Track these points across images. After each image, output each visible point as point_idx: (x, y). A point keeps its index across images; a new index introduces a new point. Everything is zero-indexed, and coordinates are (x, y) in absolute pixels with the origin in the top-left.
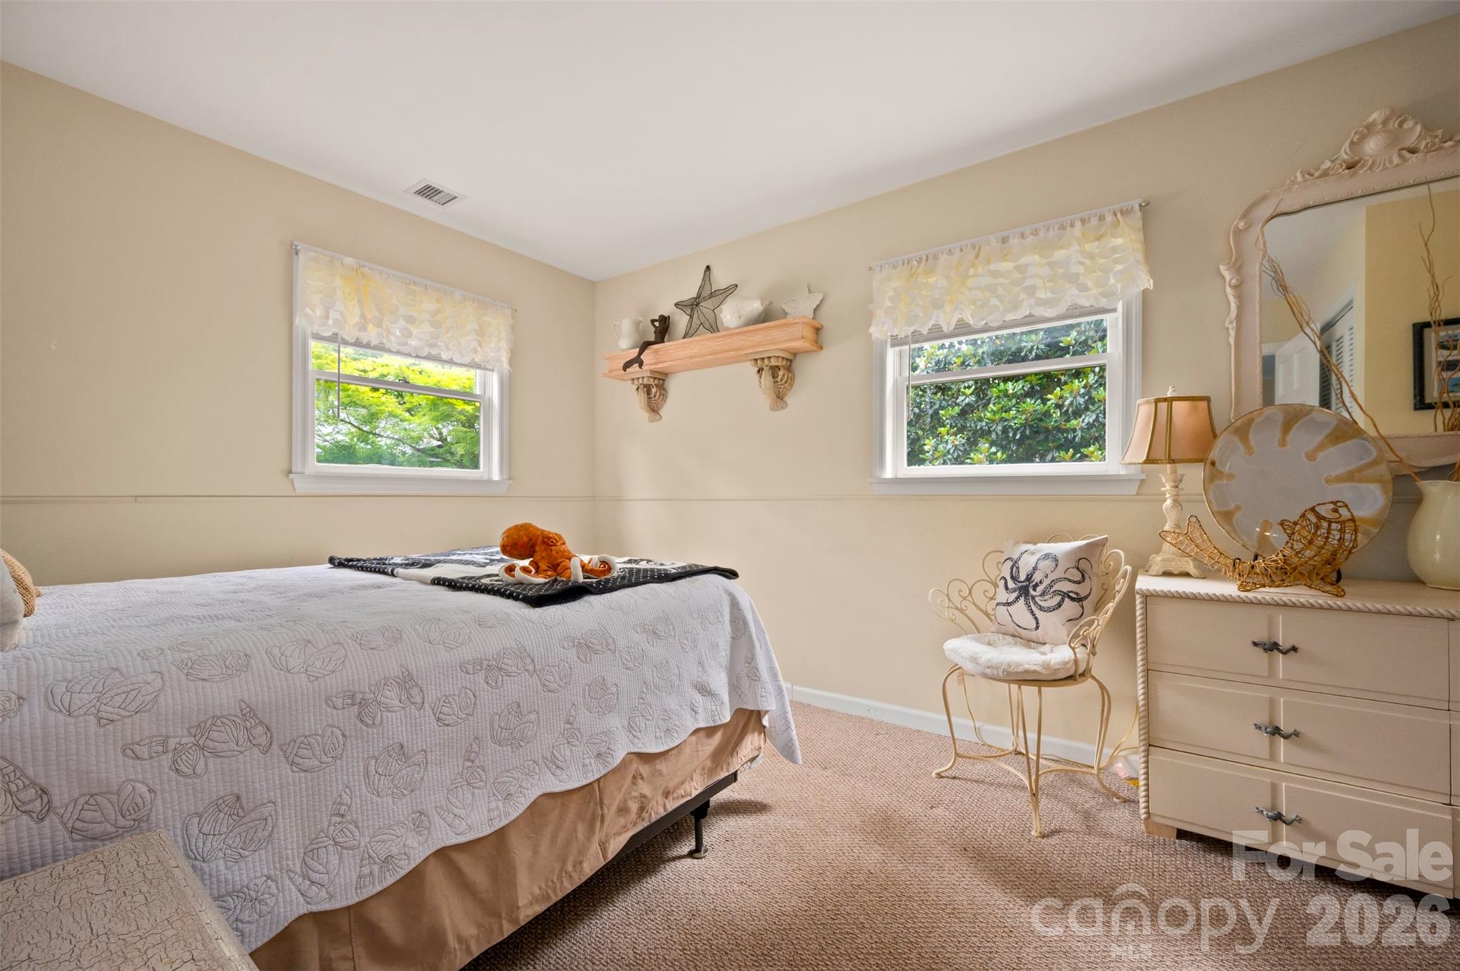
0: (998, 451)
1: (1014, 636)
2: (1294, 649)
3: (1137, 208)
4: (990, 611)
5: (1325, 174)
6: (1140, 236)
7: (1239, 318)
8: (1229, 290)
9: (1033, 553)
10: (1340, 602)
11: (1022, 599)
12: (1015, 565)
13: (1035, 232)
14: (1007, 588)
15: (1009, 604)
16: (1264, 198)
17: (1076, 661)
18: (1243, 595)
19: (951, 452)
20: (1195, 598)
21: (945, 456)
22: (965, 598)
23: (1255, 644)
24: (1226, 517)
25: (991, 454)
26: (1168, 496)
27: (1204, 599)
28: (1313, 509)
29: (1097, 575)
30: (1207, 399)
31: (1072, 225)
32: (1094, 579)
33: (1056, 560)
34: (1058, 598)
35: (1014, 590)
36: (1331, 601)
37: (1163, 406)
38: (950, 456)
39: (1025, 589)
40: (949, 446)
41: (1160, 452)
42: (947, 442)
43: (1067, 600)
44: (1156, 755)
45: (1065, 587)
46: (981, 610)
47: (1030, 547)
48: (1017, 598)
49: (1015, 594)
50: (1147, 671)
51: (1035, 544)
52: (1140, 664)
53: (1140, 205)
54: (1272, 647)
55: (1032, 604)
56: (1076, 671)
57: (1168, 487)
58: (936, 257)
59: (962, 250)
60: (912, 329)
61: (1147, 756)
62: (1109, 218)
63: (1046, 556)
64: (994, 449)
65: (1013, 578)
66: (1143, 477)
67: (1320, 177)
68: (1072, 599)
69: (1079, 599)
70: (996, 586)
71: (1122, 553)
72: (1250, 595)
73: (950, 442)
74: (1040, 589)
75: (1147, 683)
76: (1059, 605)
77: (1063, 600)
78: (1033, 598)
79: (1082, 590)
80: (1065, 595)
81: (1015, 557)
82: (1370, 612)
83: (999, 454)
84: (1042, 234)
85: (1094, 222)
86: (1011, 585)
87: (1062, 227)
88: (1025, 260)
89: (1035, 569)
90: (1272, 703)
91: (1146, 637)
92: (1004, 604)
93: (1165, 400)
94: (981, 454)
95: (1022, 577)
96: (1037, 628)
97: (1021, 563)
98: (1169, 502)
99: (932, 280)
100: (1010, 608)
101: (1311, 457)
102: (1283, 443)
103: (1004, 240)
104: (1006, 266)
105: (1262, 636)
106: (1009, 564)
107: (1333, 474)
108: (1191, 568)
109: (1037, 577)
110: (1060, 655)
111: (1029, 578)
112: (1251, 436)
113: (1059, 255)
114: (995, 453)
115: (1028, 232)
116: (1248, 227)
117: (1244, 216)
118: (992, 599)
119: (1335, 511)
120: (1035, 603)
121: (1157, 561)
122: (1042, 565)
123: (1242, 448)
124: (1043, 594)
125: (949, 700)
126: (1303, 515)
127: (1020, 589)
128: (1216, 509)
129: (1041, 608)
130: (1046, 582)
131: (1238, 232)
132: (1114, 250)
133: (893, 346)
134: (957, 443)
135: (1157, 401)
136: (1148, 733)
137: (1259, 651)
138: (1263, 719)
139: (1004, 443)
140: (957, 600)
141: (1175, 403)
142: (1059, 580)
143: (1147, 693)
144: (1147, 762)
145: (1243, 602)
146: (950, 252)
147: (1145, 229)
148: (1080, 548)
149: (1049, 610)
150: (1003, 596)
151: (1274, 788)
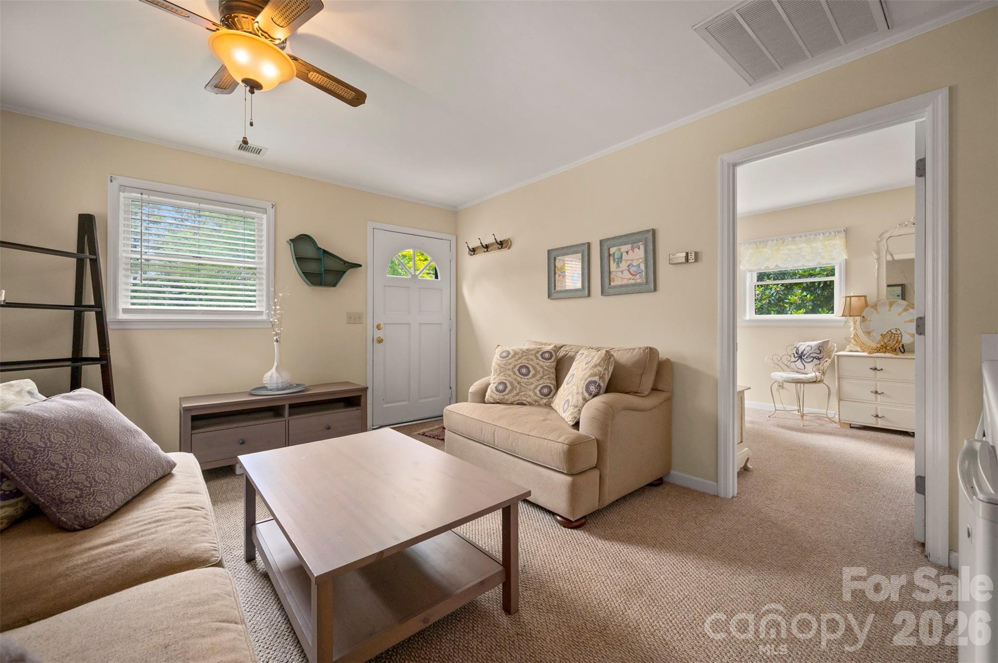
0: (808, 294)
1: (797, 372)
2: (882, 369)
3: (843, 230)
4: (788, 365)
5: (906, 226)
6: (844, 240)
7: (878, 269)
8: (875, 260)
9: (804, 345)
10: (896, 356)
11: (800, 360)
12: (797, 349)
13: (806, 236)
14: (794, 357)
15: (795, 362)
16: (886, 231)
17: (816, 376)
18: (869, 355)
19: (774, 295)
20: (858, 356)
21: (770, 297)
22: (779, 361)
23: (871, 369)
24: (868, 333)
25: (803, 296)
26: (852, 326)
27: (860, 357)
28: (890, 331)
29: (826, 351)
30: (865, 297)
31: (819, 234)
32: (824, 352)
33: (811, 347)
34: (812, 359)
35: (797, 357)
36: (894, 356)
37: (848, 299)
38: (773, 298)
39: (801, 356)
40: (773, 291)
41: (847, 313)
42: (771, 289)
43: (815, 359)
44: (842, 402)
45: (814, 355)
46: (784, 364)
47: (803, 343)
48: (798, 360)
49: (798, 358)
50: (839, 378)
51: (805, 342)
52: (836, 376)
53: (844, 230)
54: (876, 369)
55: (803, 362)
56: (816, 380)
57: (852, 324)
58: (767, 242)
59: (777, 241)
60: (757, 268)
61: (839, 403)
62: (833, 234)
63: (808, 346)
64: (805, 294)
65: (797, 353)
66: (846, 320)
67: (905, 226)
68: (816, 359)
69: (819, 359)
70: (791, 357)
71: (835, 345)
72: (871, 355)
73: (773, 289)
74: (806, 356)
75: (839, 381)
76: (812, 361)
77: (813, 359)
78: (803, 359)
79: (820, 356)
80: (814, 358)
81: (798, 347)
82: (902, 358)
83: (808, 296)
84: (808, 237)
85: (827, 234)
86: (796, 355)
87: (816, 235)
88: (801, 246)
89: (804, 350)
90: (876, 385)
91: (838, 368)
92: (793, 362)
93: (849, 297)
94: (796, 296)
95: (800, 353)
96: (805, 368)
97: (799, 349)
98: (852, 328)
99: (765, 250)
100: (795, 363)
101: (899, 314)
102: (890, 310)
103: (794, 238)
104: (794, 247)
105: (873, 366)
106: (796, 349)
107: (907, 320)
108: (859, 349)
109: (805, 353)
110: (811, 375)
111: (802, 353)
112: (878, 309)
113: (814, 245)
114: (806, 296)
115: (802, 236)
116: (881, 240)
117: (880, 237)
118: (789, 361)
119: (896, 331)
120: (804, 361)
121: (848, 348)
122: (807, 349)
123: (875, 312)
124: (807, 358)
125: (773, 393)
126: (888, 332)
127: (799, 357)
128: (864, 331)
129: (806, 362)
130: (808, 354)
131: (878, 242)
132: (834, 245)
133: (749, 272)
134: (778, 289)
135: (846, 297)
136: (839, 396)
137: (872, 370)
138: (874, 390)
139: (812, 289)
140: (776, 361)
141: (852, 298)
142: (812, 353)
143: (839, 385)
144: (839, 405)
145: (869, 357)
146: (772, 241)
147: (846, 237)
148: (820, 343)
149: (809, 362)
150: (793, 359)
151: (876, 409)
